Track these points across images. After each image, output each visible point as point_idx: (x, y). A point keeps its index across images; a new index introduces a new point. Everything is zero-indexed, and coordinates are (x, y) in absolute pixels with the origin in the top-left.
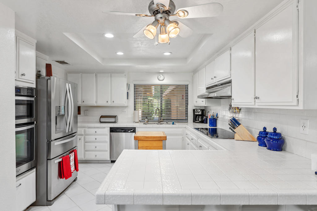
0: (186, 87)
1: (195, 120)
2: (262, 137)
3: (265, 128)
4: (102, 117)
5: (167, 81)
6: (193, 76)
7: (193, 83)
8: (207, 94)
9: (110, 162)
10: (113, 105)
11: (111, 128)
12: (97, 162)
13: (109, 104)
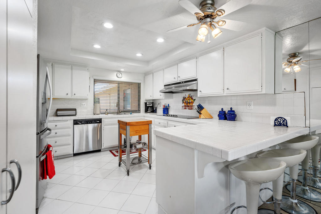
0: (139, 85)
1: (146, 111)
2: (221, 114)
3: (222, 109)
4: (58, 110)
5: (124, 78)
6: (144, 77)
7: (144, 82)
8: (165, 89)
9: (73, 155)
10: (74, 97)
11: (74, 120)
12: (59, 158)
13: (69, 96)
